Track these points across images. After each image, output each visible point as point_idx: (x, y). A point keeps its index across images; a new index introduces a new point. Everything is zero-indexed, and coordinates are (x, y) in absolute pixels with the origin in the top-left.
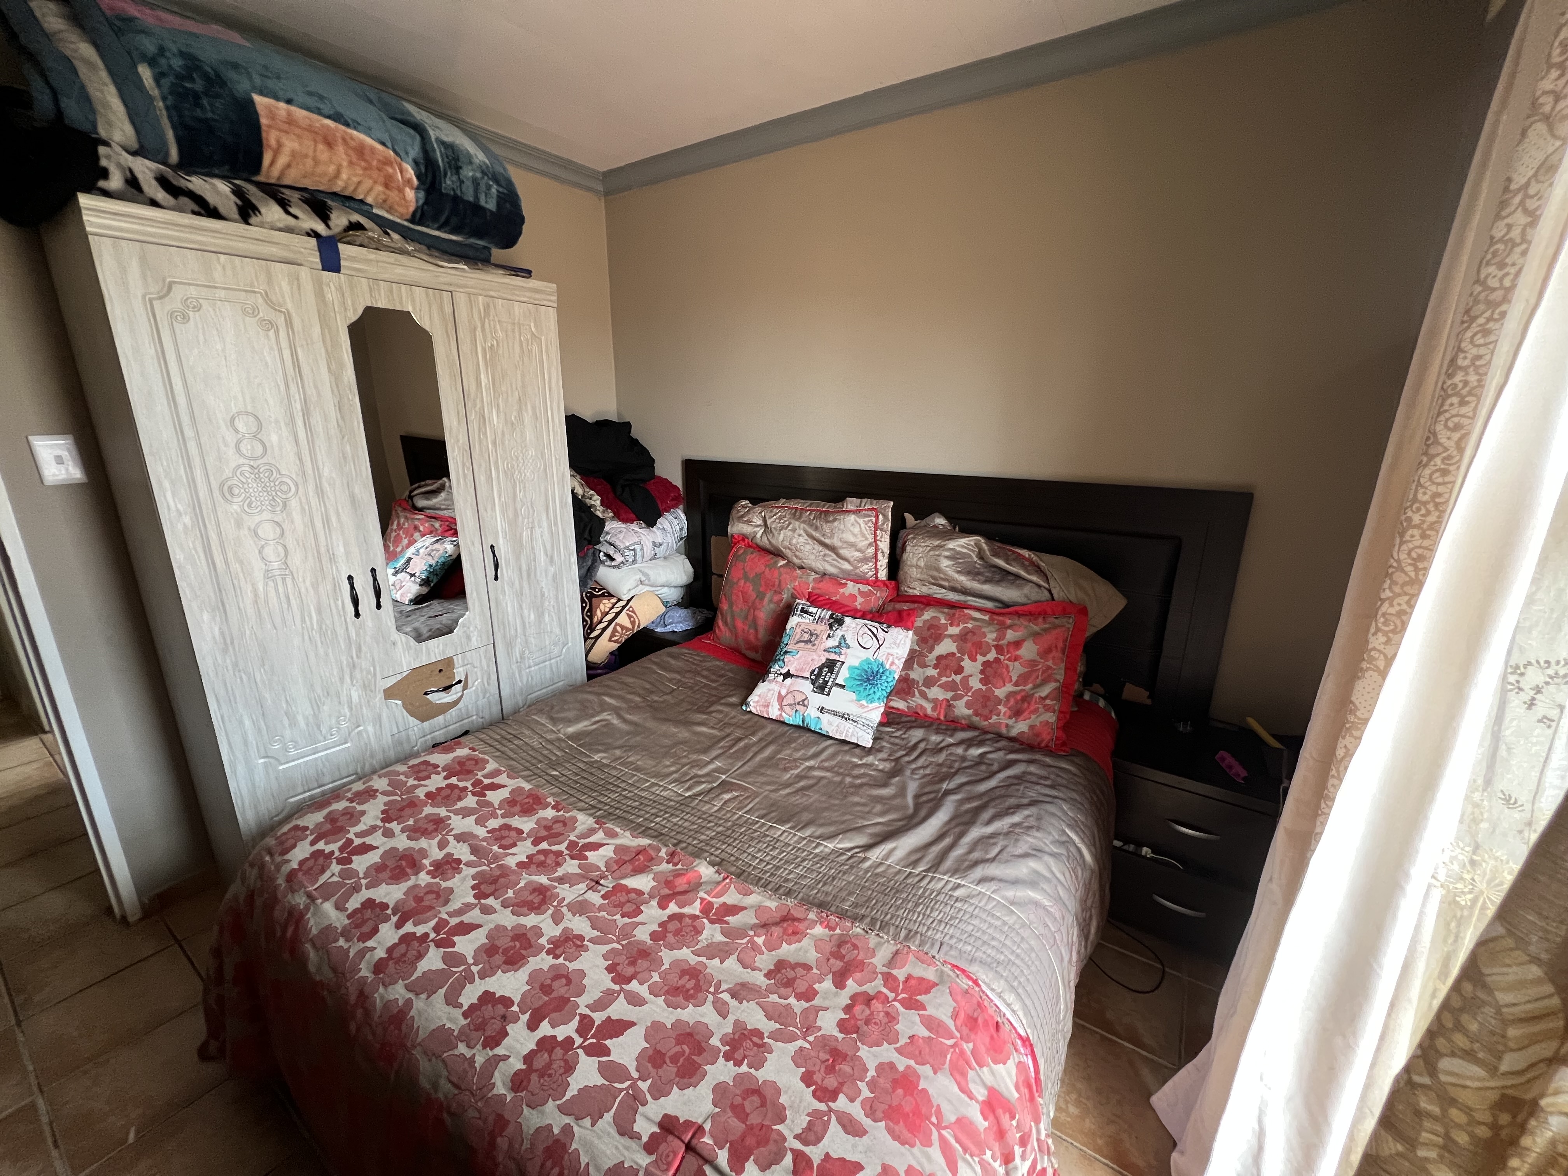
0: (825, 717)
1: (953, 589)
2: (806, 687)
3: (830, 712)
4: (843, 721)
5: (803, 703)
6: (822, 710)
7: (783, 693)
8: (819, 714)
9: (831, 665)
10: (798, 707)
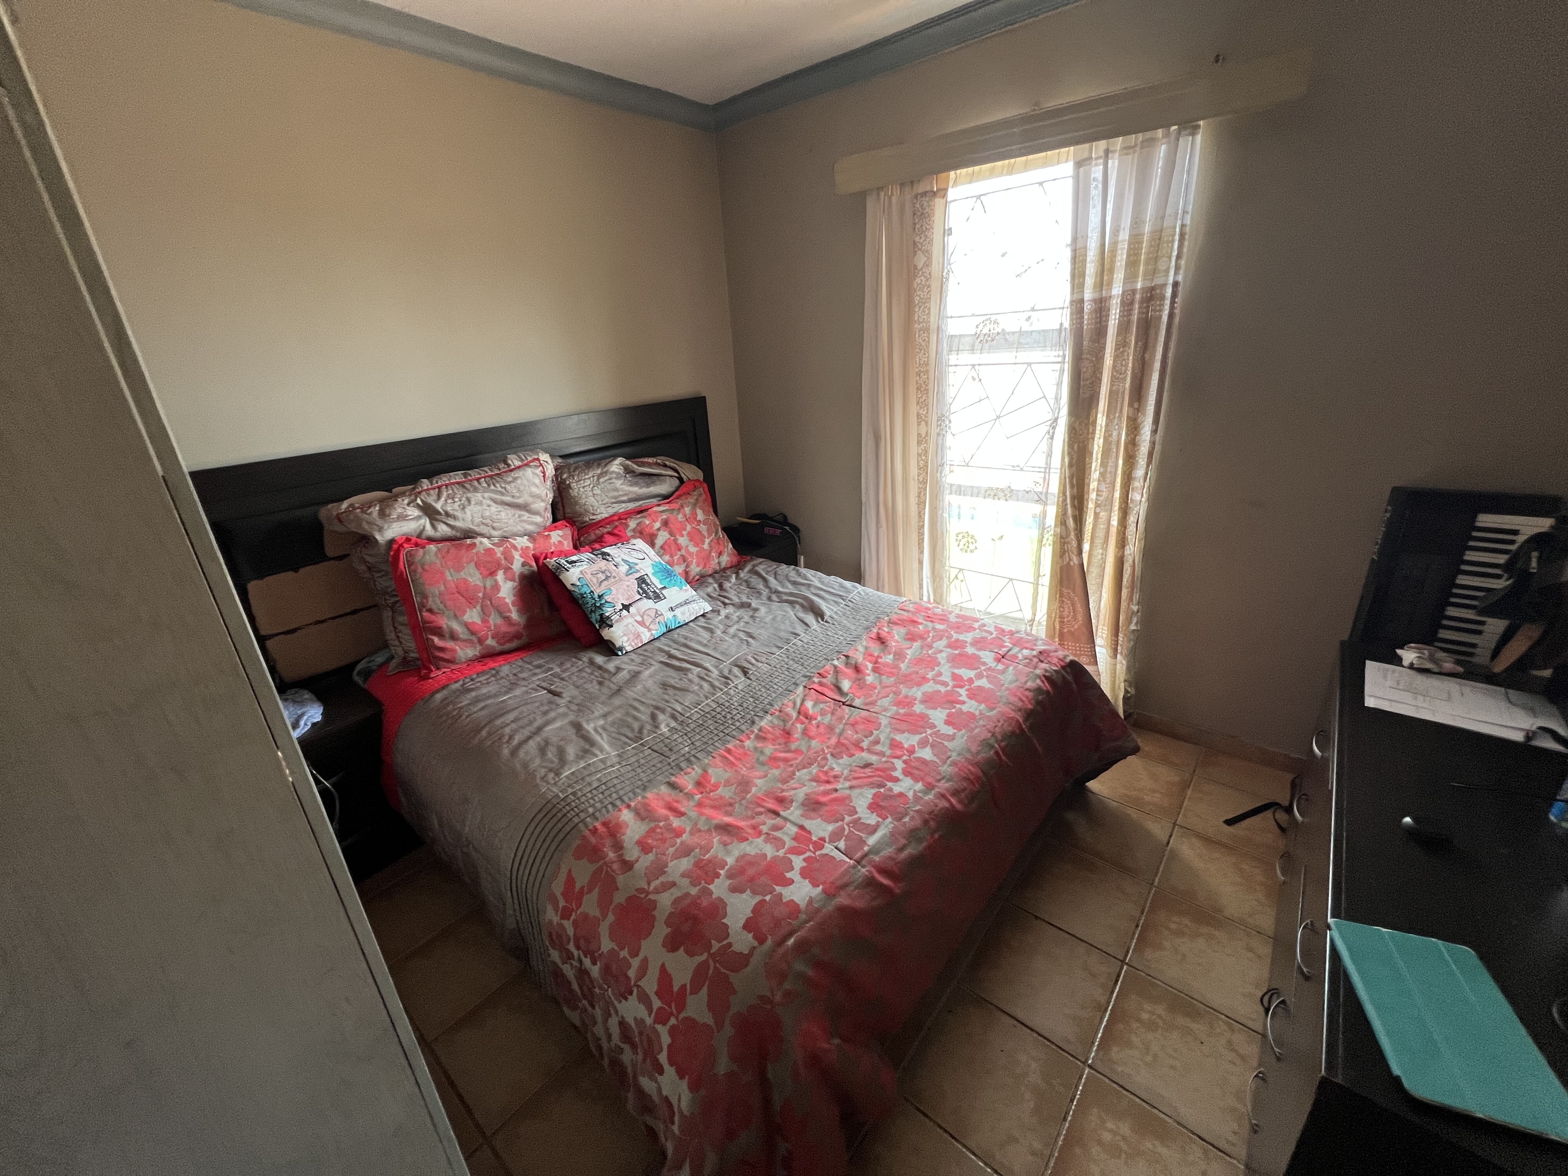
0: (678, 612)
1: (630, 501)
2: (647, 604)
3: (677, 606)
4: (689, 606)
5: (658, 614)
6: (672, 609)
7: (639, 619)
8: (673, 613)
9: (642, 581)
10: (657, 620)
